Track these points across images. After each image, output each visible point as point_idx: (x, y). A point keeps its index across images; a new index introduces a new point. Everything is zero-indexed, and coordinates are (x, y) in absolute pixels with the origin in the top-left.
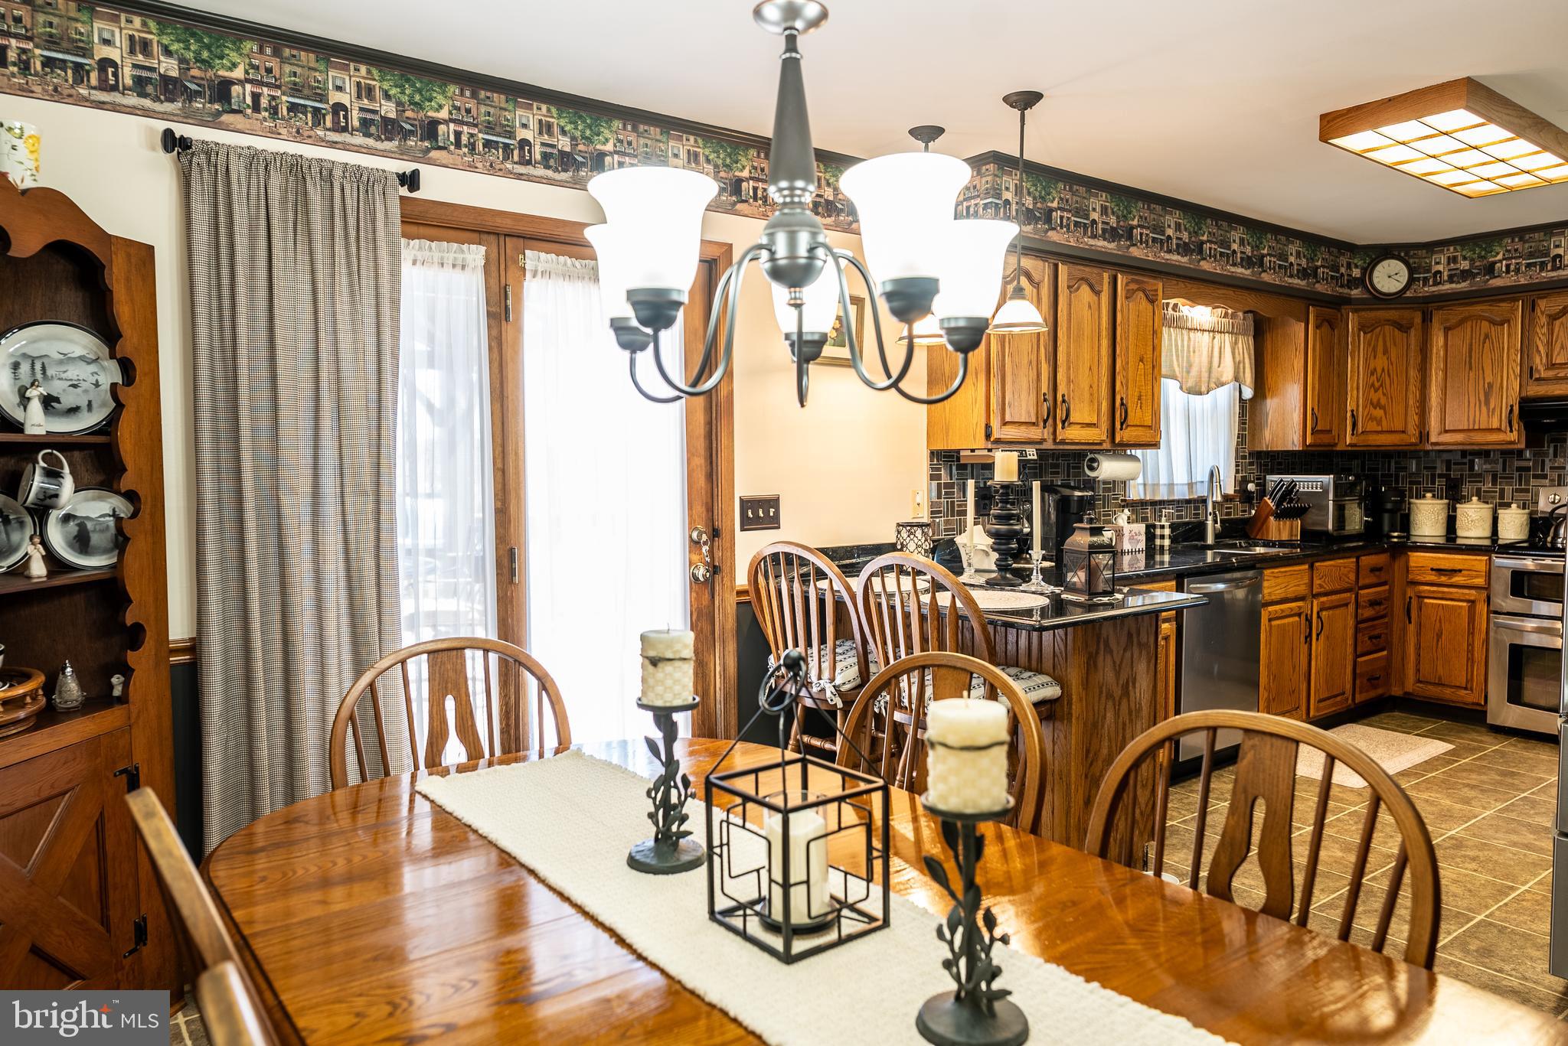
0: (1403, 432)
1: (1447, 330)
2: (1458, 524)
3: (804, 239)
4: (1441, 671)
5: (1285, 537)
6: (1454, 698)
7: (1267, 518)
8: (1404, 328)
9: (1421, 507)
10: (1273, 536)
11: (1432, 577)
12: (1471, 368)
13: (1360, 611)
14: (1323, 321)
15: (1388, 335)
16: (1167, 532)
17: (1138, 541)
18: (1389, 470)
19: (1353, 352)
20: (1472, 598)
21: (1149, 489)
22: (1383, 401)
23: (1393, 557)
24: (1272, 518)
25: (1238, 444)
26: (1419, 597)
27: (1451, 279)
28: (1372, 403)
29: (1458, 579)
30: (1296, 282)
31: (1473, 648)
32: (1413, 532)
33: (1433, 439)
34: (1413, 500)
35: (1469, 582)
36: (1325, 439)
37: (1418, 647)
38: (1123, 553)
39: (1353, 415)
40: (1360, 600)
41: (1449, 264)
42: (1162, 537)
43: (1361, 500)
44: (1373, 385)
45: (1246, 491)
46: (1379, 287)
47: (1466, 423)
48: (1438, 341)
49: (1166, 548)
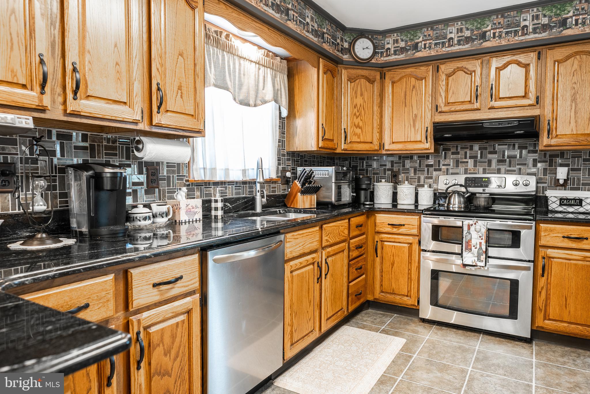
0: (371, 143)
1: (393, 83)
2: (399, 196)
4: (394, 285)
5: (307, 206)
6: (401, 302)
7: (296, 194)
8: (371, 81)
9: (380, 187)
10: (300, 205)
11: (389, 229)
12: (406, 106)
13: (351, 253)
14: (328, 70)
15: (363, 84)
16: (220, 205)
17: (195, 213)
18: (363, 167)
19: (345, 93)
20: (410, 242)
21: (208, 172)
22: (361, 124)
23: (368, 217)
24: (299, 194)
25: (279, 146)
26: (382, 241)
27: (395, 53)
28: (355, 125)
29: (402, 230)
30: (311, 36)
31: (411, 271)
32: (375, 202)
33: (386, 147)
34: (375, 183)
35: (409, 232)
36: (330, 145)
37: (382, 271)
38: (180, 223)
39: (345, 131)
40: (351, 246)
41: (394, 44)
42: (216, 209)
43: (350, 182)
44: (355, 114)
45: (285, 177)
46: (358, 54)
47: (403, 138)
48: (389, 89)
49: (219, 217)
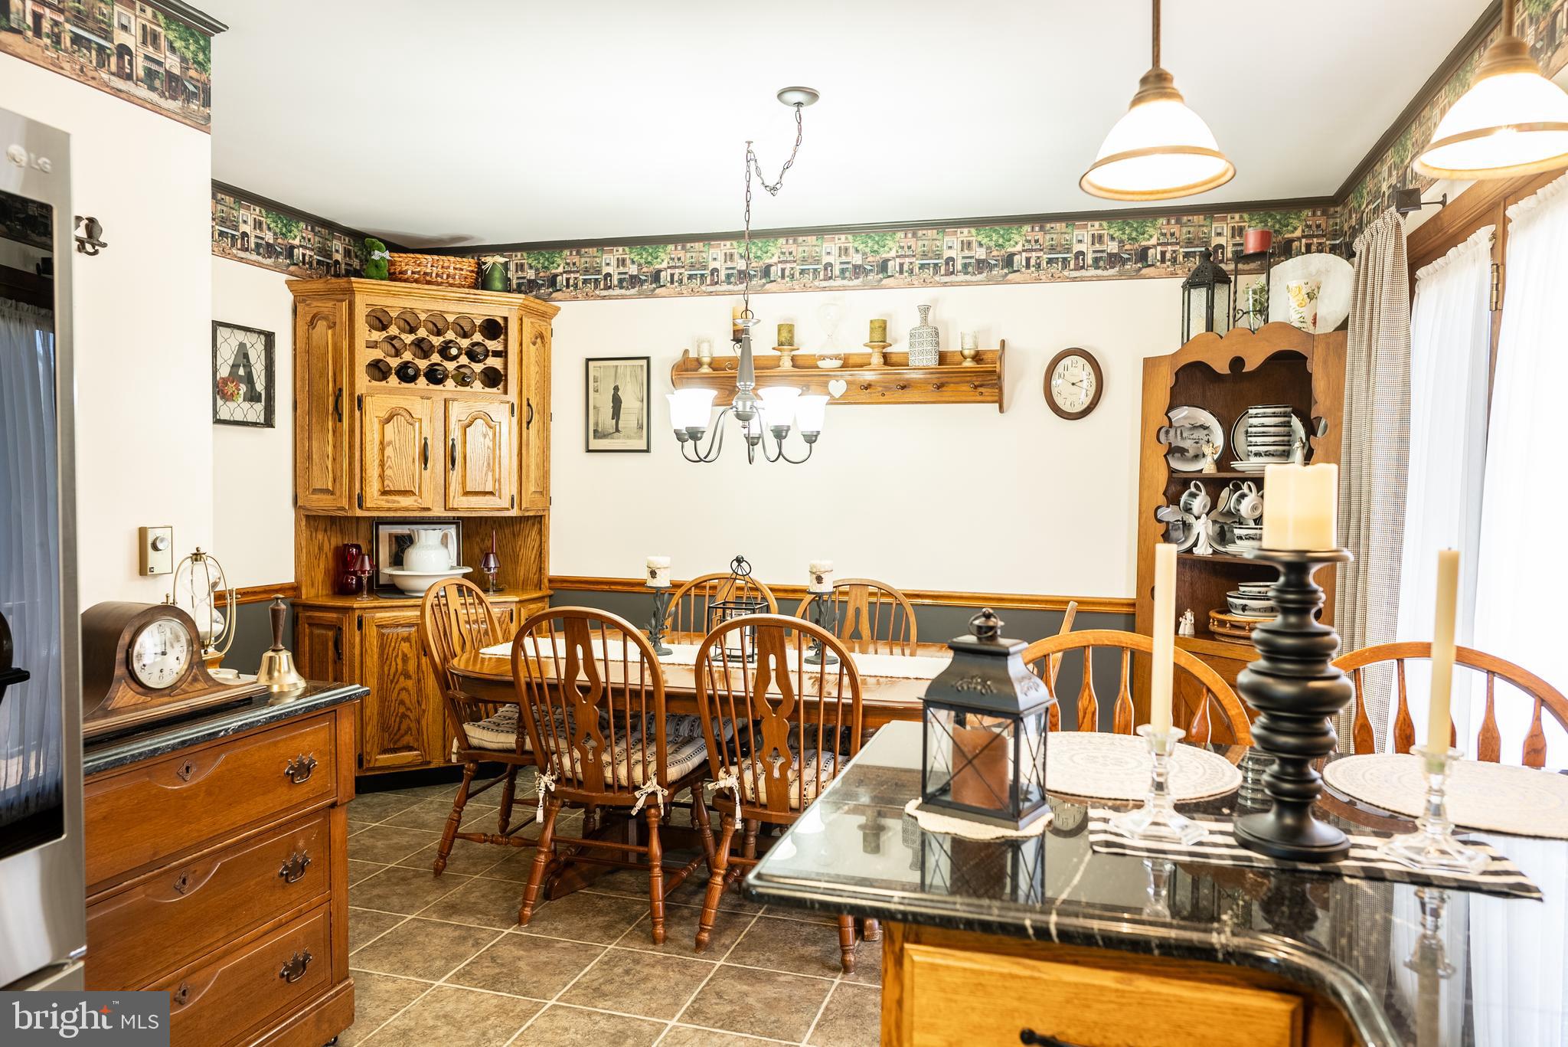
3: (749, 404)
